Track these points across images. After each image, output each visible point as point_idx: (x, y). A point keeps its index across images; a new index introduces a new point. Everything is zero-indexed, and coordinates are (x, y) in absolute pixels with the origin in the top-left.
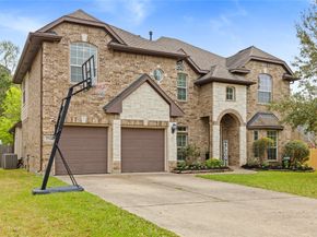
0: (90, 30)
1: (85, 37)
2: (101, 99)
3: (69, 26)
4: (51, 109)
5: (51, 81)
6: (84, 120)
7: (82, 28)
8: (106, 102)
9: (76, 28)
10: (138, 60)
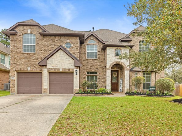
0: (32, 27)
1: (29, 31)
2: (37, 59)
3: (22, 27)
4: (14, 64)
5: (14, 52)
6: (29, 69)
7: (28, 27)
8: (40, 60)
9: (25, 27)
10: (56, 39)
